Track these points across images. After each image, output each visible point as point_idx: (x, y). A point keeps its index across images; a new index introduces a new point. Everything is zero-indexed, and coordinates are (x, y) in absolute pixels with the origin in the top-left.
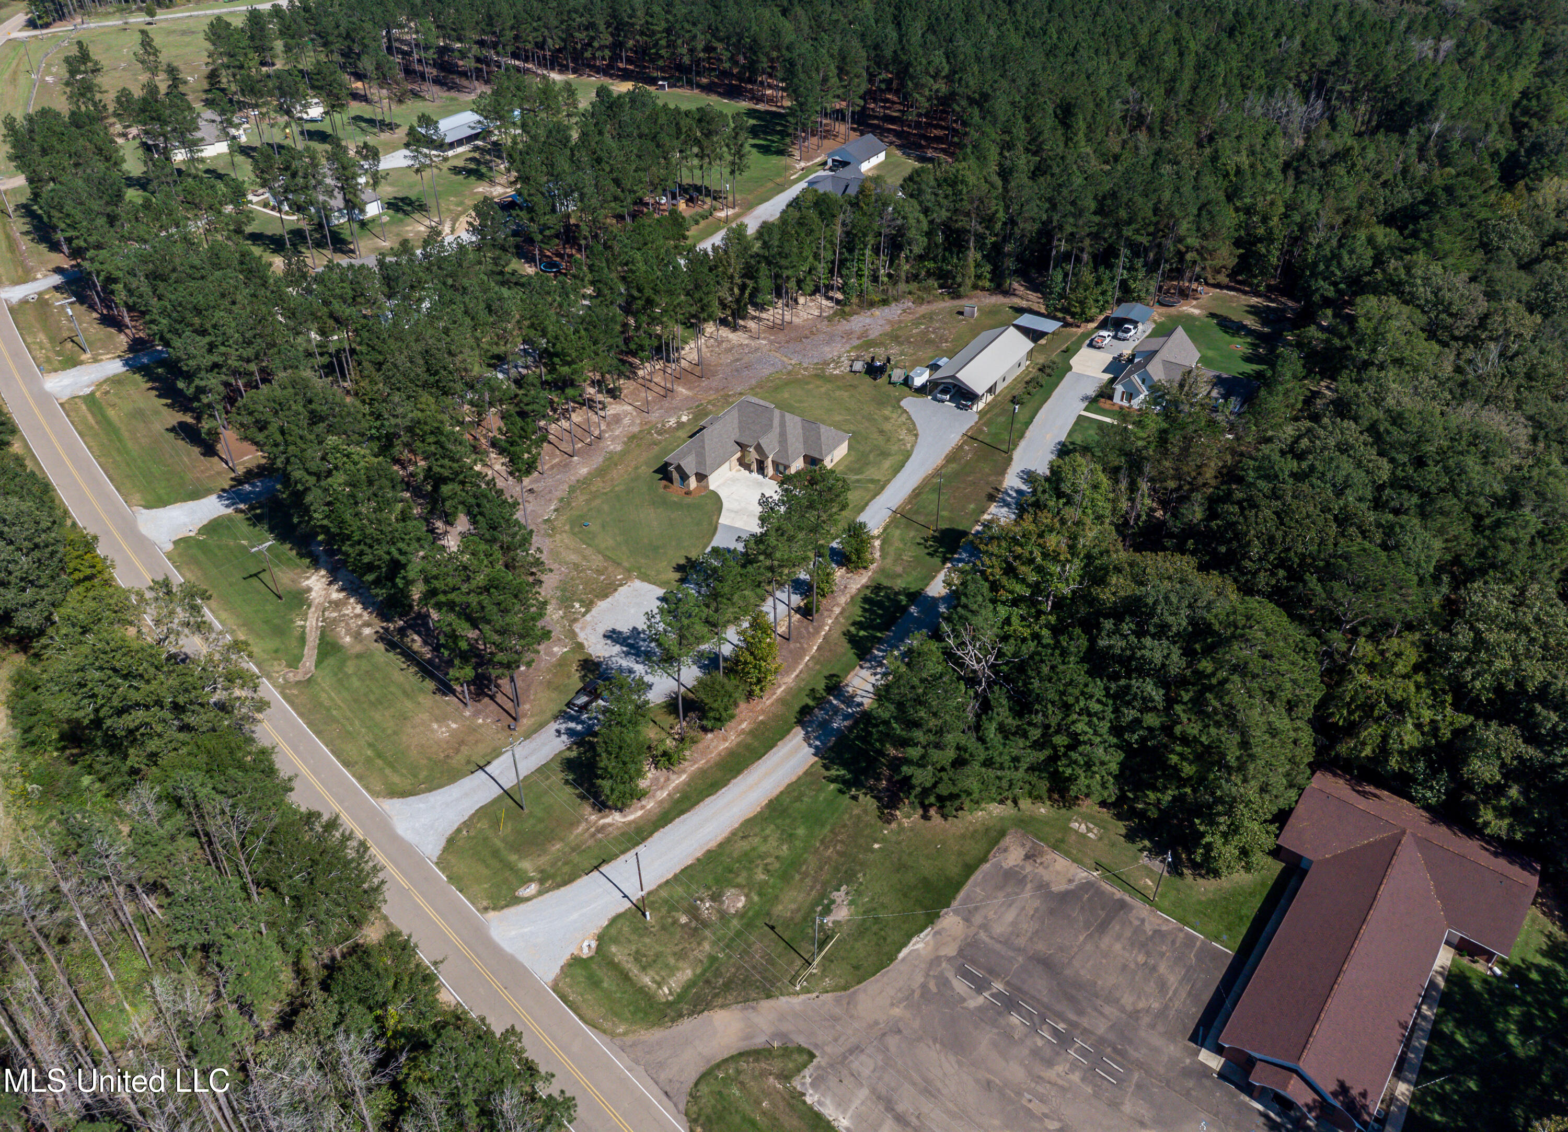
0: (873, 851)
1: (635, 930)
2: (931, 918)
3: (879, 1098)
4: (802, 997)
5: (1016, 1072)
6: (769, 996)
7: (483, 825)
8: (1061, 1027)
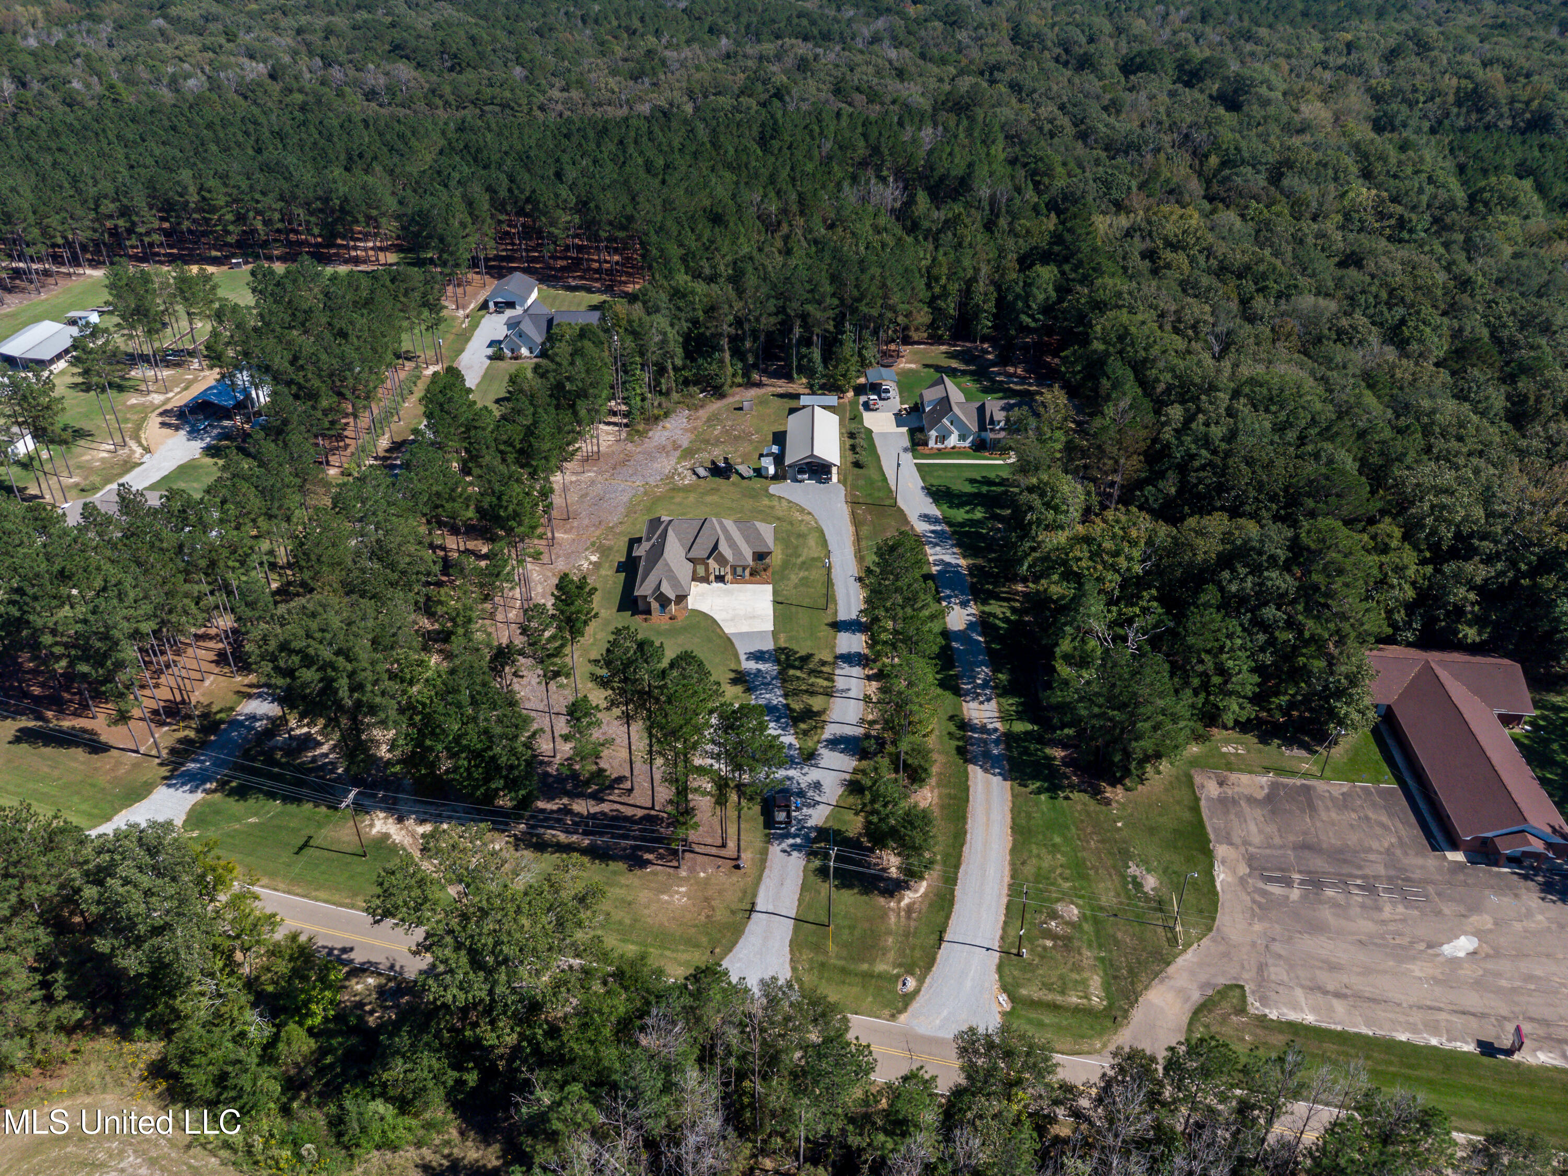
0: (1120, 829)
1: (1023, 970)
2: (1208, 854)
3: (1311, 989)
4: (1190, 951)
5: (1365, 926)
6: (1168, 964)
7: (807, 955)
8: (1359, 882)
